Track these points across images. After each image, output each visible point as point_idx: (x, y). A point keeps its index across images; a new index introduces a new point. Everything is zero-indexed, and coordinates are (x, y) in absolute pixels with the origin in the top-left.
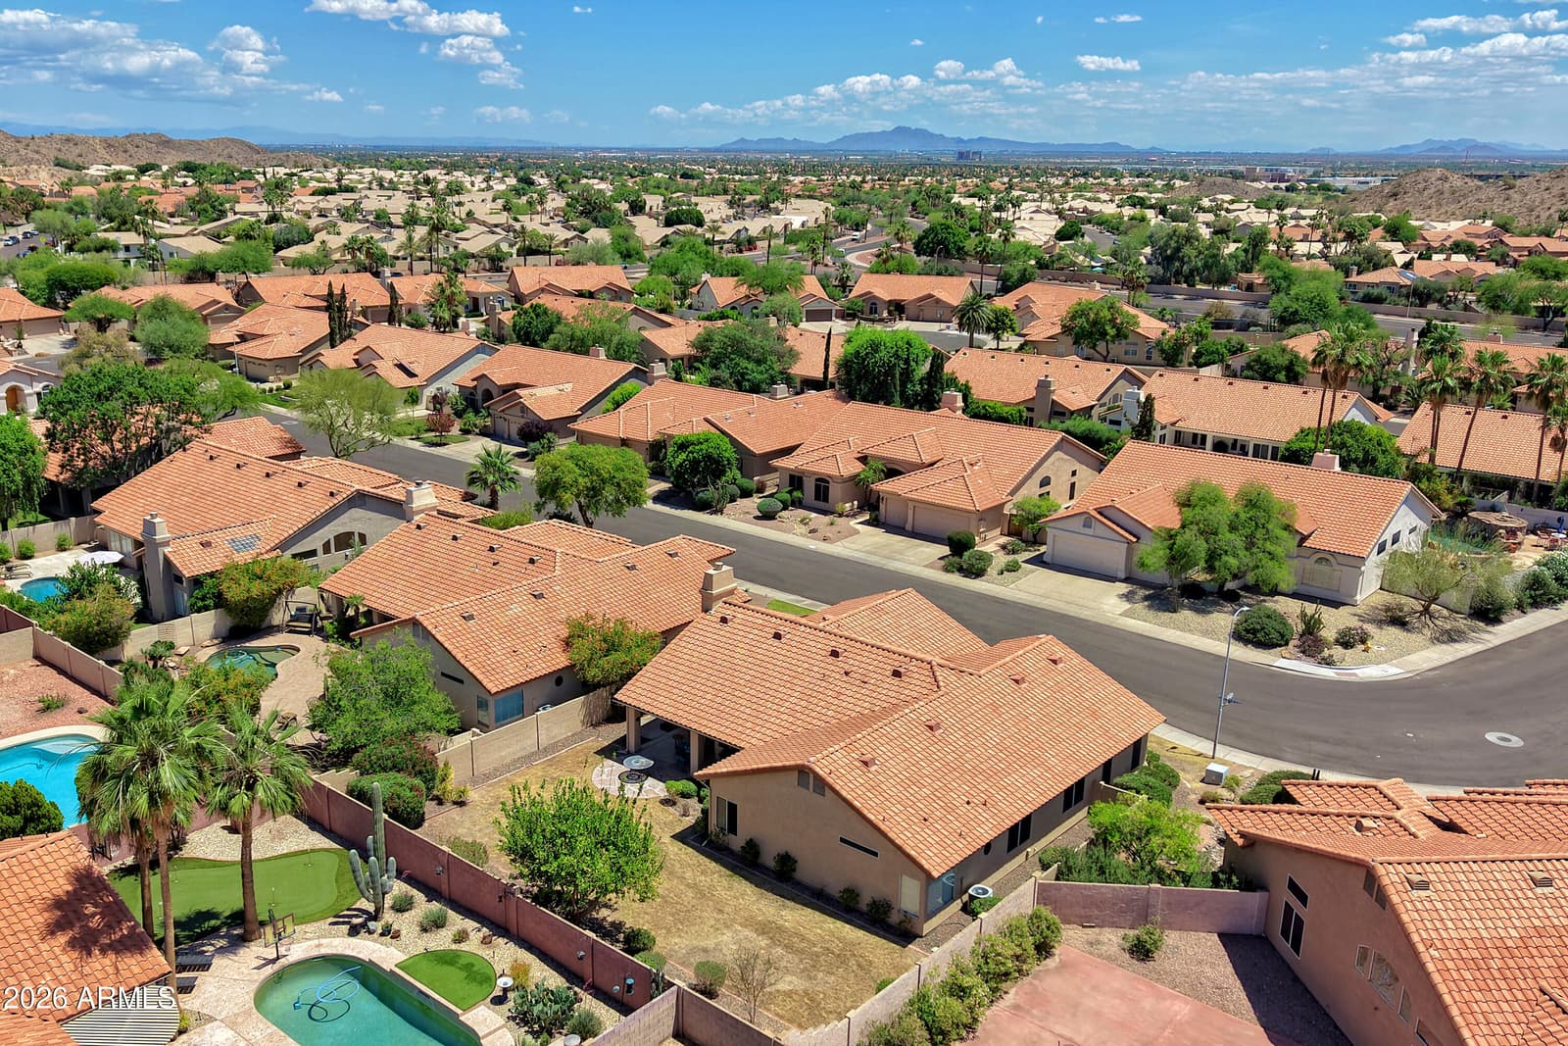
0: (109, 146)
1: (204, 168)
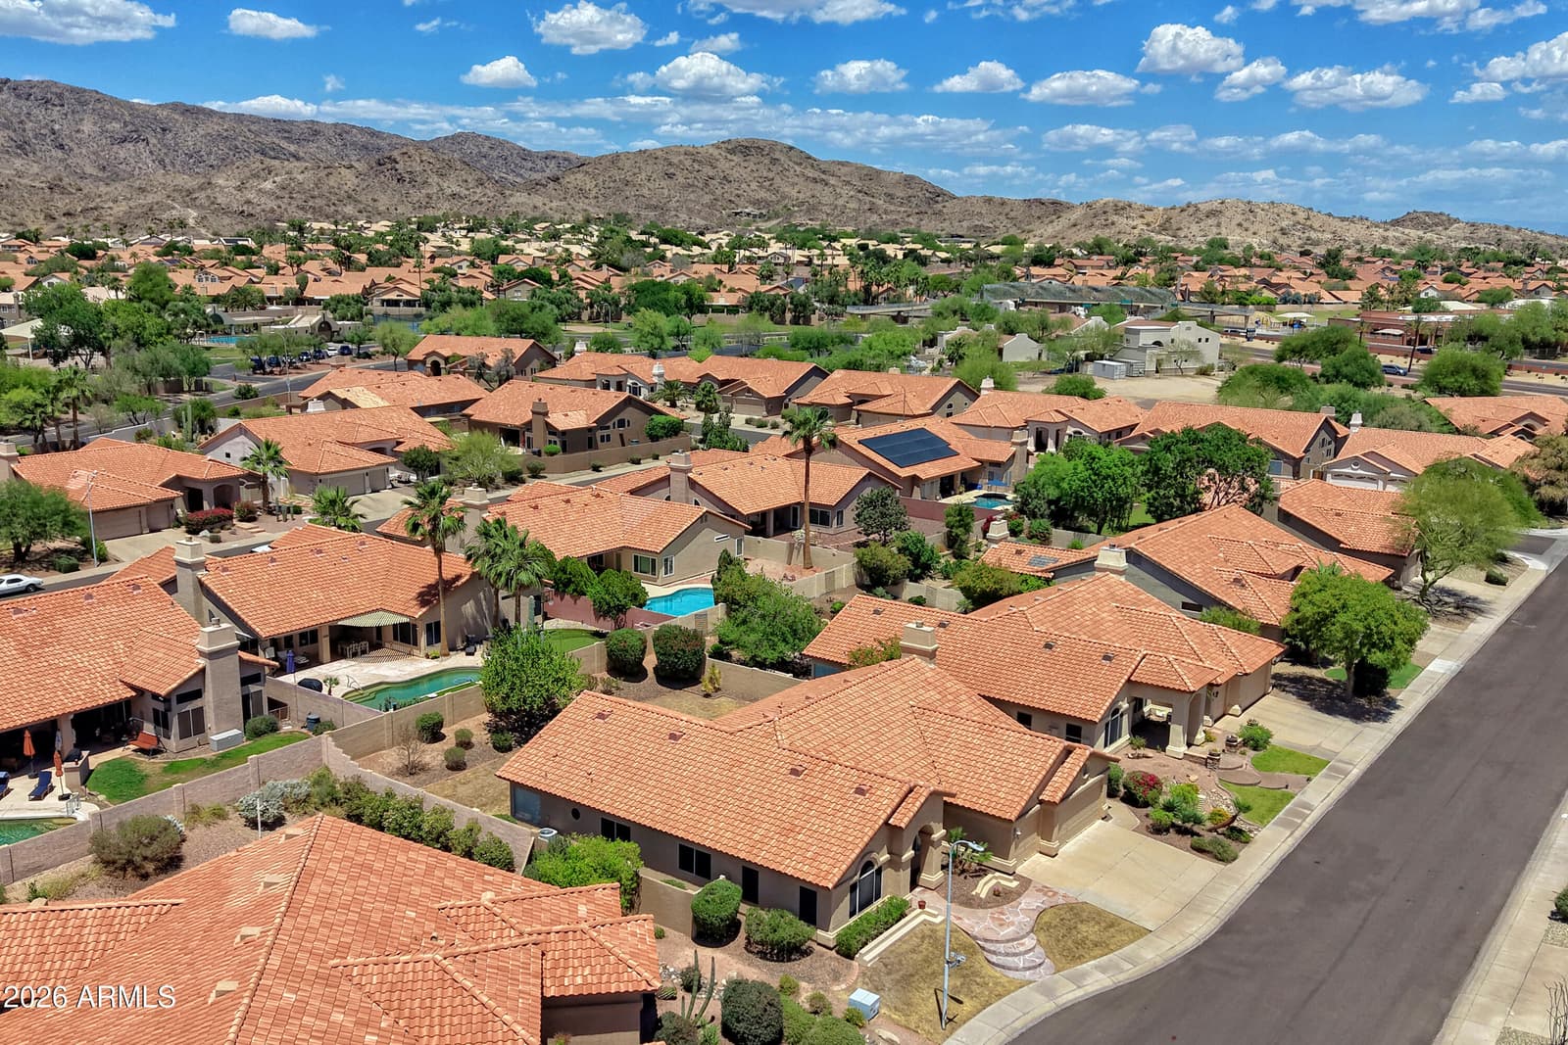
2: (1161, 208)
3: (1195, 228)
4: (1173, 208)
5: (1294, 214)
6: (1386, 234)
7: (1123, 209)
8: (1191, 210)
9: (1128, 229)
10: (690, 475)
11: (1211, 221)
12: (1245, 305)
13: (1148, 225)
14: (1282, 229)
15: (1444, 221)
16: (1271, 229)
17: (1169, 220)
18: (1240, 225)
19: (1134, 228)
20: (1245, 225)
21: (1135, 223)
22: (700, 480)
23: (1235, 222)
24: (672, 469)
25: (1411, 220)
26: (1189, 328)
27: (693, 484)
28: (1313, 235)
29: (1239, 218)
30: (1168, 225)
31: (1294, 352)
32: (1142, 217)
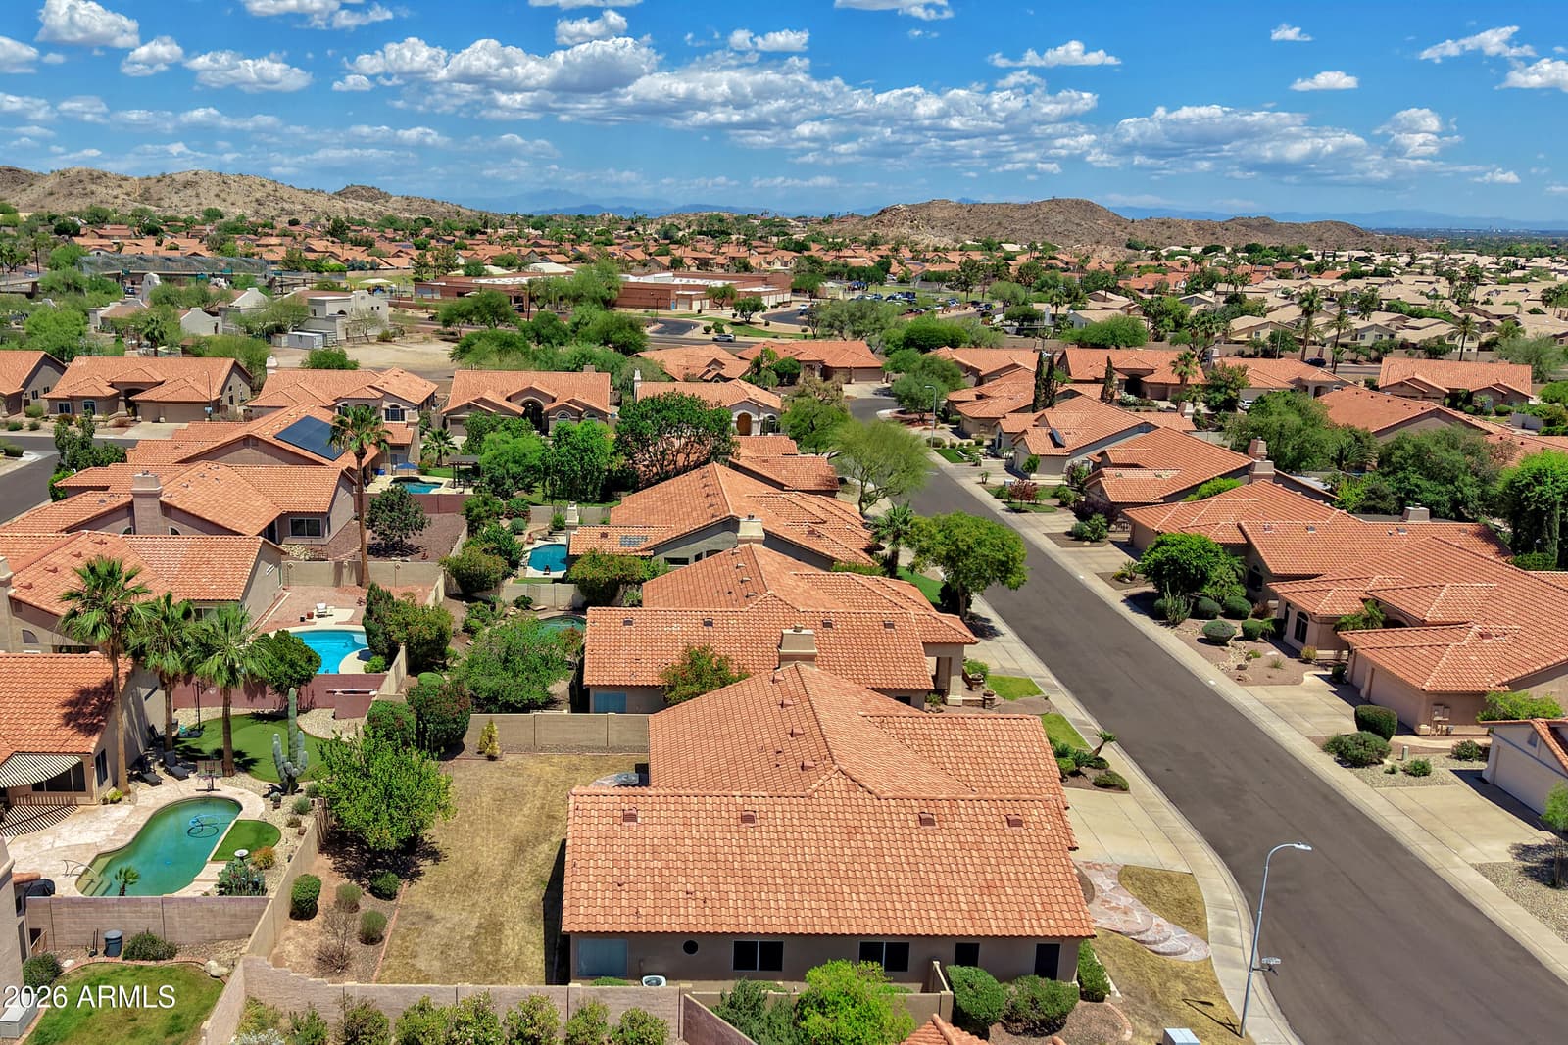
0: (1200, 229)
1: (1261, 251)
2: (136, 178)
3: (176, 199)
4: (148, 179)
5: (263, 186)
6: (346, 205)
7: (99, 178)
8: (167, 181)
9: (111, 200)
10: (162, 499)
11: (190, 192)
12: (321, 272)
13: (128, 194)
14: (257, 200)
15: (375, 195)
16: (247, 199)
17: (147, 190)
18: (217, 196)
19: (116, 197)
20: (223, 195)
21: (115, 193)
22: (176, 502)
23: (212, 193)
24: (136, 495)
25: (352, 193)
26: (362, 298)
27: (167, 509)
28: (287, 206)
29: (215, 190)
30: (147, 195)
31: (461, 316)
32: (120, 186)
